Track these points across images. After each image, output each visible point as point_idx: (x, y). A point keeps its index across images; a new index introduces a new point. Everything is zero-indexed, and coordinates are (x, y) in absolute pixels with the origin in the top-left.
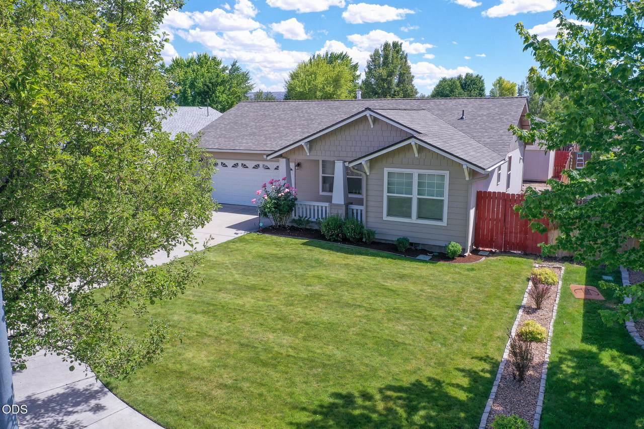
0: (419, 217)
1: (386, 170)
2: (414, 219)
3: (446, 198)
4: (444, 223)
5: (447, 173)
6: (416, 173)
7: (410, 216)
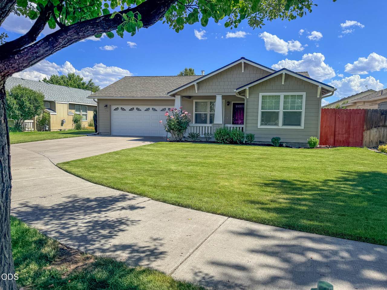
0: (284, 124)
1: (261, 95)
2: (280, 126)
3: (303, 111)
4: (302, 127)
5: (304, 94)
6: (282, 95)
7: (277, 124)
